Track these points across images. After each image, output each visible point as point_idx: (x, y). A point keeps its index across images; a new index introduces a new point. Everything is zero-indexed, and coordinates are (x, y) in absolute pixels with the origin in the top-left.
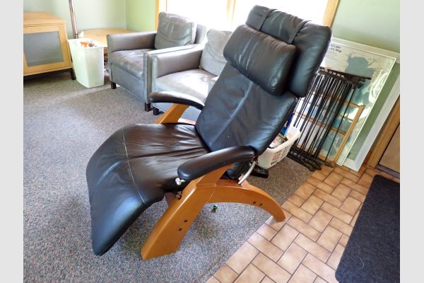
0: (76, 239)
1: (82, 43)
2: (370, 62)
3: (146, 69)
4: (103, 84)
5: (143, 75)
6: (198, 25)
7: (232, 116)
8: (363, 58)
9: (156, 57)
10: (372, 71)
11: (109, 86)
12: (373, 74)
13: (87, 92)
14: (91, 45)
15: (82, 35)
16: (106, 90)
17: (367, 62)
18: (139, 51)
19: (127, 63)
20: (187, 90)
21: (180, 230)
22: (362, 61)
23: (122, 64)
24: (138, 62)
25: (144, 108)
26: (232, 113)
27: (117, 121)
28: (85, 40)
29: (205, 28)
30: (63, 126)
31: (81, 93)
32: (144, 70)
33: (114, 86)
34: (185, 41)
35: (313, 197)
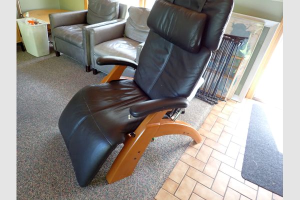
0: (55, 175)
1: (29, 22)
2: (247, 26)
3: (85, 39)
4: (49, 53)
5: (83, 44)
6: (120, 4)
7: (161, 69)
8: (243, 24)
9: (93, 30)
10: (249, 33)
11: (54, 55)
12: (249, 35)
13: (37, 60)
14: (36, 23)
15: (27, 15)
16: (52, 58)
17: (245, 27)
18: (76, 26)
19: (68, 36)
20: (120, 54)
21: (135, 159)
22: (242, 26)
23: (64, 37)
24: (77, 35)
25: (85, 70)
26: (161, 67)
27: (66, 82)
28: (30, 19)
29: (126, 6)
30: (24, 89)
31: (33, 61)
32: (83, 41)
33: (58, 54)
34: (111, 17)
35: (217, 124)
